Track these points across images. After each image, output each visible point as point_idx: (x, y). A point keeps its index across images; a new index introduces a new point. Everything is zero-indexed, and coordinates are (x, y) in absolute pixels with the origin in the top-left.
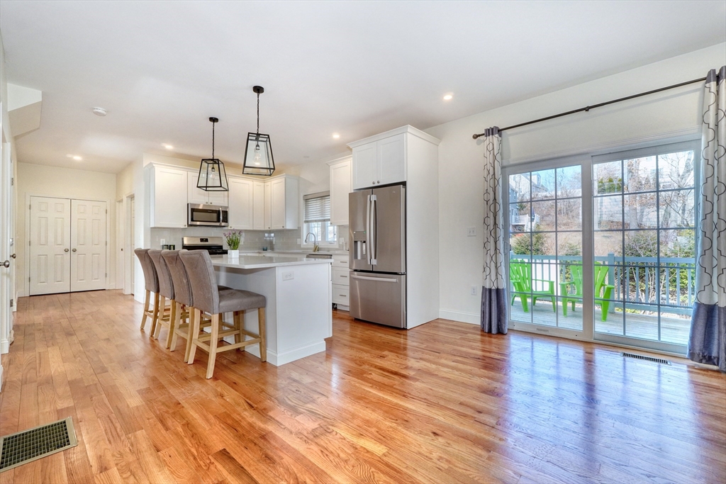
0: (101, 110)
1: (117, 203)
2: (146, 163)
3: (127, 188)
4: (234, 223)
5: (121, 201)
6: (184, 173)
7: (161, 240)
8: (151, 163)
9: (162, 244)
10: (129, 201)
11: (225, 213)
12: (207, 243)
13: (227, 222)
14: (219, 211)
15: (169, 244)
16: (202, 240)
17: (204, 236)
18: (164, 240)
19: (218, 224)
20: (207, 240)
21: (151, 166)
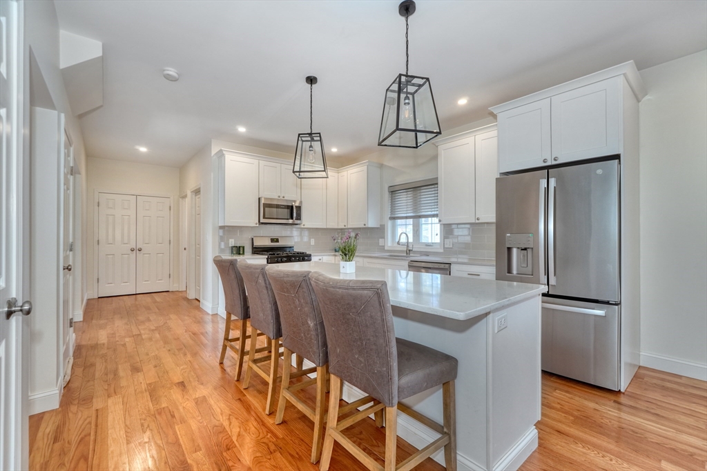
0: (172, 72)
1: (180, 199)
2: (214, 150)
3: (192, 183)
4: (307, 221)
5: (185, 197)
6: (256, 162)
7: (230, 240)
8: (221, 151)
9: (230, 245)
10: (194, 196)
11: (299, 208)
12: (277, 244)
13: (300, 219)
14: (292, 207)
15: (238, 246)
16: (272, 240)
17: (275, 235)
18: (233, 240)
19: (291, 221)
20: (277, 241)
21: (221, 155)
